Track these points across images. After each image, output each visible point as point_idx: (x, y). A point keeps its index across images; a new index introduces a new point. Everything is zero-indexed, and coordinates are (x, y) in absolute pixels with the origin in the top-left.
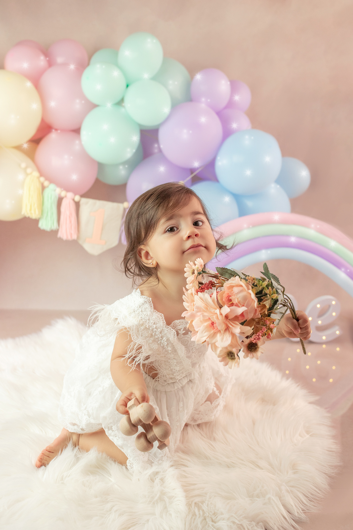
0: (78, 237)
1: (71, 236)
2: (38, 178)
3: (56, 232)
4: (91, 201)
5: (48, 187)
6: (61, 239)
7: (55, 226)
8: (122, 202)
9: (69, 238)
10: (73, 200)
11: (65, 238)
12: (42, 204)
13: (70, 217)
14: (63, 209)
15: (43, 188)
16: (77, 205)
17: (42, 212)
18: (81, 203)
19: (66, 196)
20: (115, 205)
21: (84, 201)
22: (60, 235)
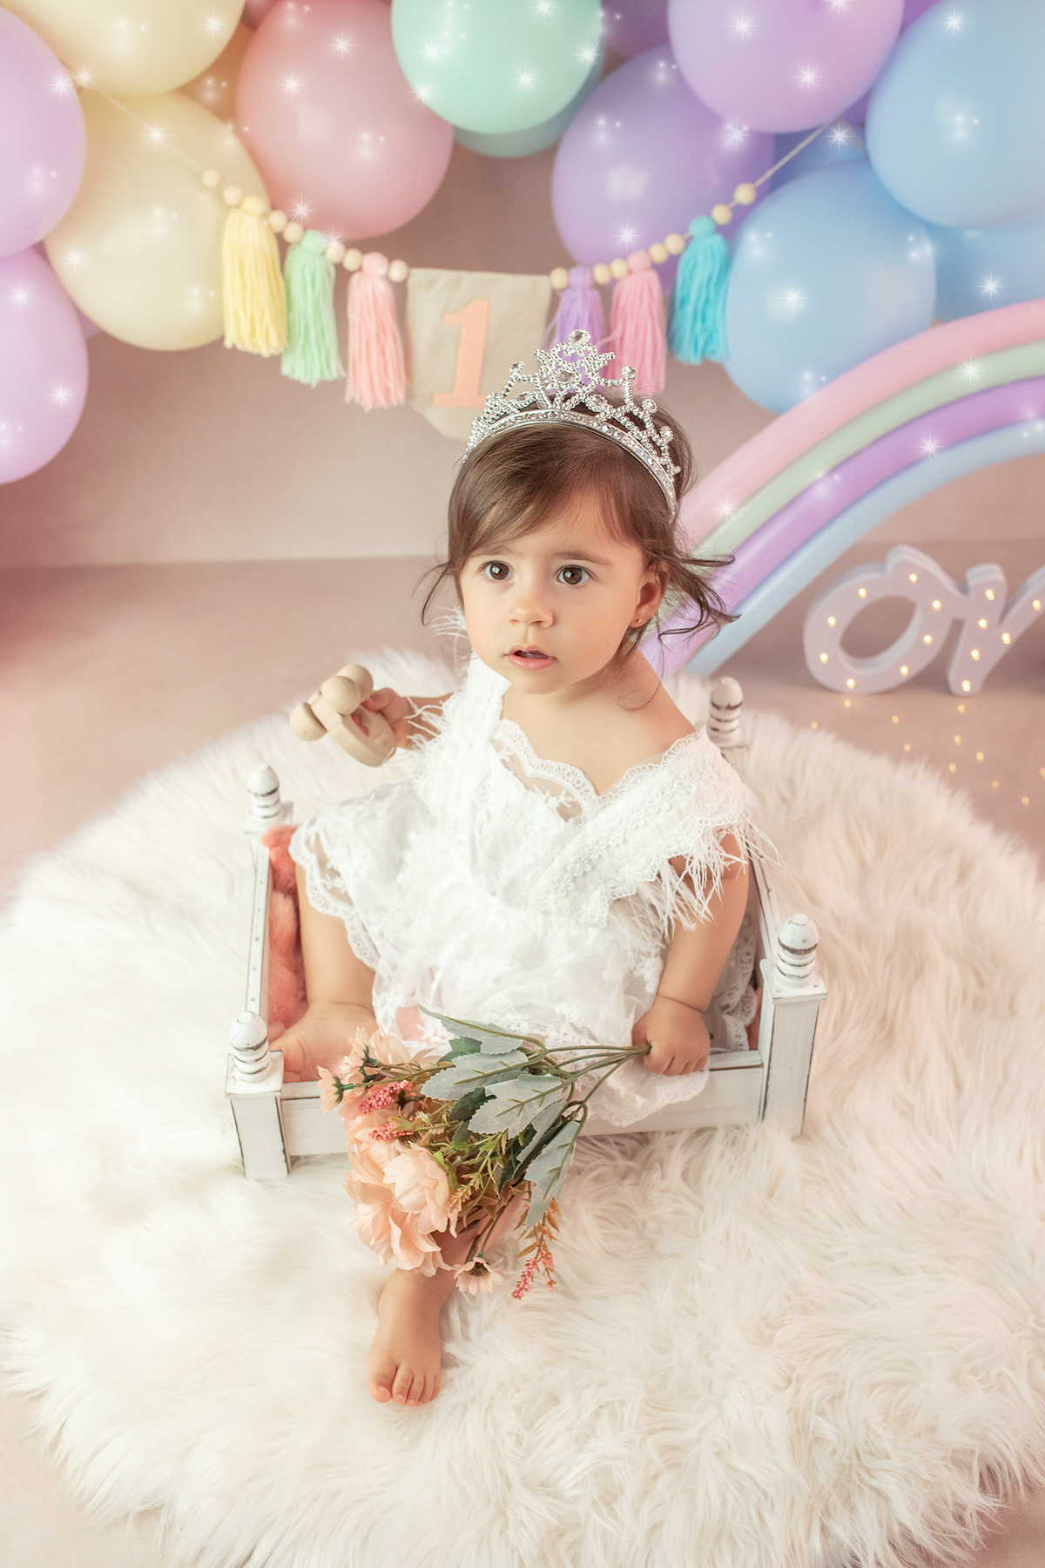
0: (409, 394)
1: (387, 397)
2: (265, 216)
3: (338, 386)
4: (443, 276)
5: (299, 243)
6: (354, 407)
7: (334, 371)
8: (545, 271)
9: (382, 402)
10: (387, 277)
11: (368, 404)
12: (286, 304)
13: (378, 337)
14: (353, 316)
15: (283, 245)
16: (400, 291)
17: (289, 333)
18: (411, 284)
19: (360, 269)
20: (522, 282)
21: (420, 275)
22: (350, 394)
